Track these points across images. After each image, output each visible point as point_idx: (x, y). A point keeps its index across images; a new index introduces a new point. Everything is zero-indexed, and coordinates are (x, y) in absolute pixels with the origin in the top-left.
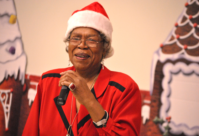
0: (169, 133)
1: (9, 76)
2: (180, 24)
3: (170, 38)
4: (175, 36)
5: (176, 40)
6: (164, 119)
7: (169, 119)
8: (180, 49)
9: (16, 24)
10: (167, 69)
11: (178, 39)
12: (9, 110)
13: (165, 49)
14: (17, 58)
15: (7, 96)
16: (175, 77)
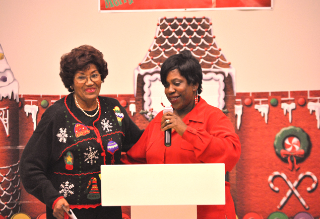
0: (153, 118)
1: (3, 97)
2: (152, 50)
3: (146, 59)
4: (150, 57)
5: (150, 60)
6: (148, 111)
7: (152, 110)
8: (155, 65)
9: (4, 60)
10: (147, 79)
11: (152, 59)
12: (7, 122)
13: (142, 66)
14: (9, 84)
15: (4, 112)
16: (153, 83)
